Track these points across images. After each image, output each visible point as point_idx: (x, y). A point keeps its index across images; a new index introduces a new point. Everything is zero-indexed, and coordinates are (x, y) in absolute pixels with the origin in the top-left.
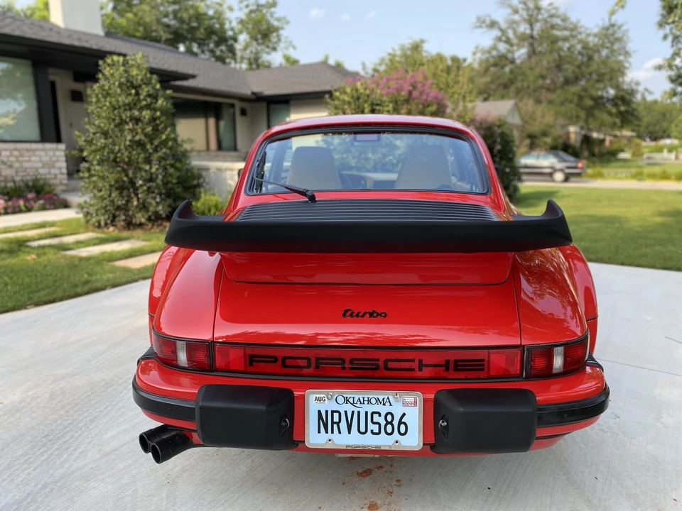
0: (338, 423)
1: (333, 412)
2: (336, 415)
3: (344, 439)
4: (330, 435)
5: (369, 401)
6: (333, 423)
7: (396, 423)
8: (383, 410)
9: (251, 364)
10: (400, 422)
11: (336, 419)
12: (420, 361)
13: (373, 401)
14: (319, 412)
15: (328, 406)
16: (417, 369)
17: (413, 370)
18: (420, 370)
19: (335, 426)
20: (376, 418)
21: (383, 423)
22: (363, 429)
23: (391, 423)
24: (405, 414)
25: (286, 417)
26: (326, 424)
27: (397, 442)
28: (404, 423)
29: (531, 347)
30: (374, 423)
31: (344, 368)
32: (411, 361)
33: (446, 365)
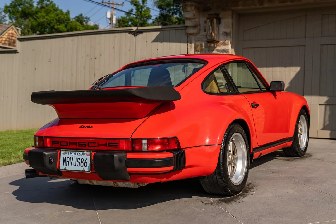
0: (68, 162)
1: (67, 158)
2: (68, 159)
3: (70, 167)
4: (66, 166)
5: (77, 154)
6: (67, 162)
7: (84, 162)
8: (81, 157)
9: (53, 145)
10: (85, 162)
11: (68, 161)
12: (98, 143)
13: (78, 154)
14: (64, 157)
15: (67, 156)
16: (97, 146)
17: (96, 146)
18: (98, 146)
19: (68, 163)
20: (79, 161)
21: (80, 162)
22: (75, 165)
23: (82, 162)
24: (86, 159)
25: (52, 158)
26: (65, 162)
27: (84, 169)
28: (86, 162)
29: (133, 140)
30: (78, 162)
31: (76, 146)
32: (96, 143)
33: (106, 145)
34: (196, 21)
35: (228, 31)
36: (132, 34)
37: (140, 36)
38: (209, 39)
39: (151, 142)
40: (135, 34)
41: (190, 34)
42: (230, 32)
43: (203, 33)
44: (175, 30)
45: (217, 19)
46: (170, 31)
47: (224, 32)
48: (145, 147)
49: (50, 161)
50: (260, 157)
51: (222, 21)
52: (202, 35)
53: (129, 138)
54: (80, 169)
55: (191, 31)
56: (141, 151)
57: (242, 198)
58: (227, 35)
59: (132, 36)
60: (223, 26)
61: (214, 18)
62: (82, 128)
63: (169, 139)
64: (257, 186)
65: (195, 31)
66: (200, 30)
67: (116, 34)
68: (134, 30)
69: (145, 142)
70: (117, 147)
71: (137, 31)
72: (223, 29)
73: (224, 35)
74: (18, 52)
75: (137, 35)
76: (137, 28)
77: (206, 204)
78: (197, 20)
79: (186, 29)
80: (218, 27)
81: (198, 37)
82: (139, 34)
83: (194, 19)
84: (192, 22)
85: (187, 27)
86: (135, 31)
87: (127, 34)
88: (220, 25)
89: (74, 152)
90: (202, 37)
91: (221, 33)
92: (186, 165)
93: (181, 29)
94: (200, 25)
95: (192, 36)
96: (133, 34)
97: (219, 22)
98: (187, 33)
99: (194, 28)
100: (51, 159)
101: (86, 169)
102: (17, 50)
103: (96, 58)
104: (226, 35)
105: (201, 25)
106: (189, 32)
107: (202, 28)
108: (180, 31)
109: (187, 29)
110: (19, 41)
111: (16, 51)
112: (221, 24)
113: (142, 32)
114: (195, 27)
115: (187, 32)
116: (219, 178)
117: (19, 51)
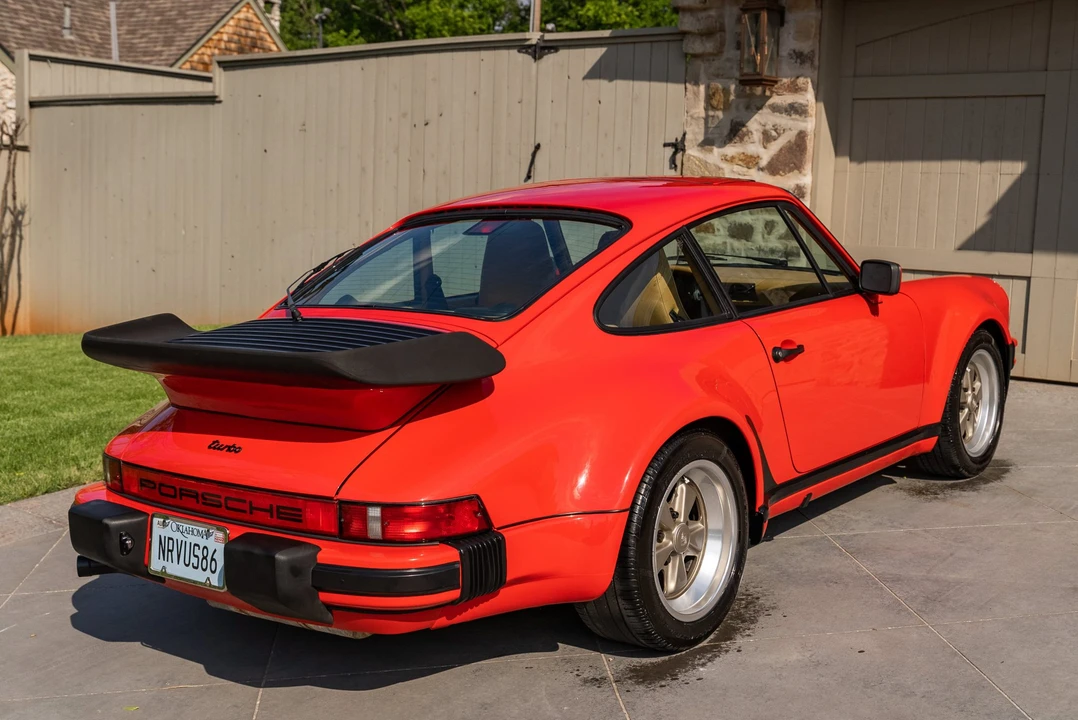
0: (171, 551)
1: (169, 539)
2: (171, 541)
3: (176, 569)
4: (165, 563)
5: (193, 531)
6: (169, 550)
7: (209, 558)
8: (202, 542)
10: (213, 559)
11: (171, 548)
13: (196, 532)
14: (160, 537)
15: (167, 532)
17: (244, 511)
19: (170, 554)
20: (198, 552)
21: (201, 557)
22: (187, 561)
23: (205, 558)
24: (215, 551)
25: (130, 536)
26: (165, 552)
27: (208, 579)
28: (215, 560)
29: (342, 502)
30: (195, 556)
31: (198, 502)
32: (245, 501)
33: (270, 511)
34: (710, 16)
35: (805, 47)
36: (527, 52)
37: (550, 59)
38: (746, 74)
39: (394, 513)
40: (535, 51)
41: (695, 56)
42: (813, 51)
43: (731, 52)
44: (651, 42)
45: (770, 10)
46: (637, 45)
47: (794, 51)
48: (375, 529)
49: (123, 543)
50: (806, 505)
51: (790, 17)
52: (728, 60)
53: (331, 499)
54: (199, 576)
55: (696, 46)
56: (363, 539)
57: (703, 665)
58: (803, 62)
59: (528, 58)
60: (792, 32)
61: (762, 9)
62: (214, 448)
63: (451, 505)
64: (771, 612)
65: (709, 46)
66: (722, 44)
67: (484, 54)
68: (534, 42)
69: (375, 512)
70: (300, 521)
71: (542, 44)
72: (790, 42)
73: (793, 61)
74: (220, 102)
75: (541, 57)
76: (542, 36)
77: (586, 681)
78: (713, 13)
79: (682, 40)
80: (774, 37)
81: (716, 63)
82: (546, 54)
83: (705, 9)
84: (698, 20)
85: (684, 34)
86: (535, 45)
87: (514, 52)
88: (782, 30)
89: (185, 526)
90: (728, 64)
91: (784, 52)
92: (509, 577)
93: (668, 41)
94: (722, 29)
95: (699, 62)
96: (529, 54)
97: (779, 18)
98: (686, 55)
99: (704, 38)
100: (126, 540)
101: (215, 580)
102: (217, 94)
103: (426, 124)
104: (799, 61)
105: (727, 29)
106: (691, 51)
107: (729, 37)
108: (666, 44)
109: (685, 42)
110: (221, 70)
111: (216, 97)
112: (786, 25)
113: (556, 49)
114: (707, 34)
115: (685, 50)
116: (627, 607)
117: (222, 98)
